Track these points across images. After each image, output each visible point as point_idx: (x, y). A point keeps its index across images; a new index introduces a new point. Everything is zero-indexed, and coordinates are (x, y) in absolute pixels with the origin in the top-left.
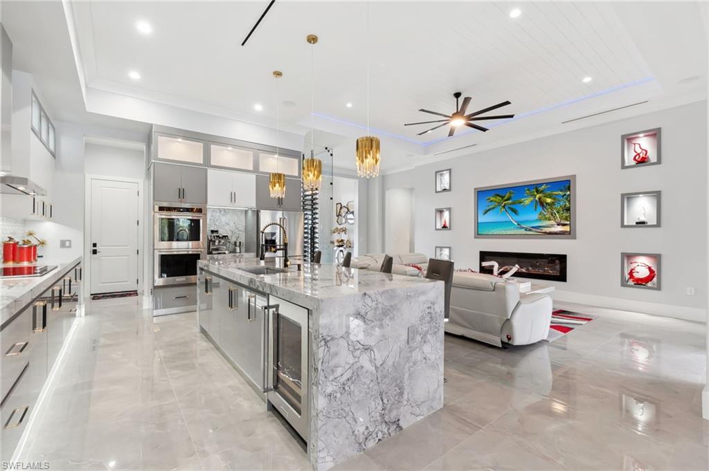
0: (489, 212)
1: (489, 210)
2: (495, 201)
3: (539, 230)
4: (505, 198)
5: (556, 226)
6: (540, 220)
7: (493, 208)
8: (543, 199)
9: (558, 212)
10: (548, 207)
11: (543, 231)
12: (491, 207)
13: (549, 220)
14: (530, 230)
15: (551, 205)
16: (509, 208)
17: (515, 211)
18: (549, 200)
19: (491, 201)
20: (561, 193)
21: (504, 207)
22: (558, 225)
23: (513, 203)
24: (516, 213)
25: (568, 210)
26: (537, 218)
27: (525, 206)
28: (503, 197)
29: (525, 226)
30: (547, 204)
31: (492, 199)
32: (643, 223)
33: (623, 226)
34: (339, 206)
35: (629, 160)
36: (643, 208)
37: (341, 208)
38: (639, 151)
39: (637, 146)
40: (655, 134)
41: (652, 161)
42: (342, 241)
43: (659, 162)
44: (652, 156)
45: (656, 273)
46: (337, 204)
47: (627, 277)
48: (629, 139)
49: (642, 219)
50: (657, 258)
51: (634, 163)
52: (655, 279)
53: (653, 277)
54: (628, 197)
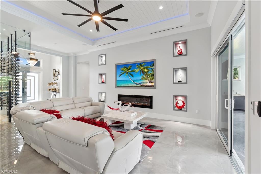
0: (121, 75)
1: (121, 74)
2: (124, 70)
3: (142, 85)
4: (128, 69)
5: (148, 83)
6: (142, 80)
7: (123, 74)
8: (143, 70)
9: (149, 76)
10: (145, 74)
11: (143, 85)
12: (122, 73)
13: (146, 80)
14: (138, 84)
15: (147, 72)
16: (130, 74)
17: (132, 75)
18: (146, 70)
19: (122, 70)
20: (150, 67)
21: (128, 73)
22: (149, 82)
23: (131, 71)
24: (132, 76)
25: (153, 75)
26: (141, 79)
27: (136, 73)
28: (127, 68)
29: (136, 83)
30: (145, 72)
31: (123, 69)
32: (181, 82)
33: (174, 83)
34: (54, 71)
35: (176, 54)
36: (180, 75)
37: (55, 72)
38: (179, 49)
39: (179, 47)
40: (185, 43)
41: (184, 54)
42: (55, 89)
43: (186, 55)
44: (184, 53)
45: (185, 104)
46: (53, 70)
47: (175, 105)
48: (176, 44)
49: (181, 80)
50: (185, 97)
51: (177, 55)
52: (185, 107)
53: (184, 106)
54: (175, 70)
